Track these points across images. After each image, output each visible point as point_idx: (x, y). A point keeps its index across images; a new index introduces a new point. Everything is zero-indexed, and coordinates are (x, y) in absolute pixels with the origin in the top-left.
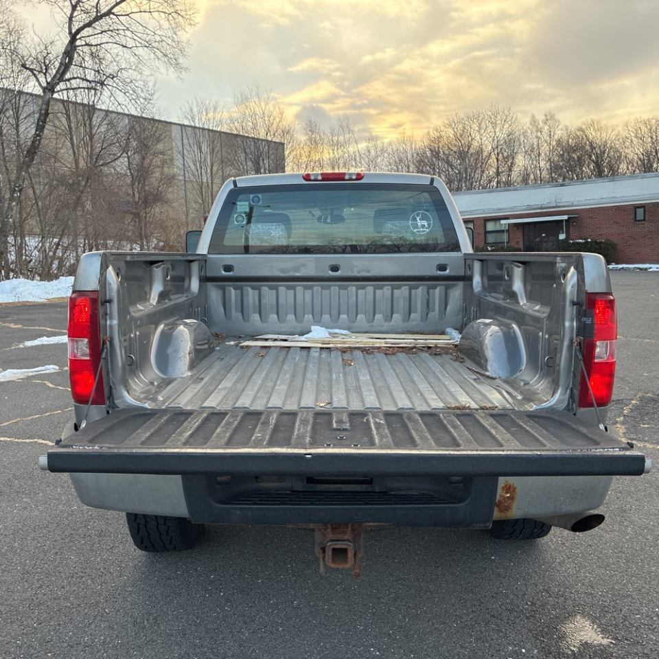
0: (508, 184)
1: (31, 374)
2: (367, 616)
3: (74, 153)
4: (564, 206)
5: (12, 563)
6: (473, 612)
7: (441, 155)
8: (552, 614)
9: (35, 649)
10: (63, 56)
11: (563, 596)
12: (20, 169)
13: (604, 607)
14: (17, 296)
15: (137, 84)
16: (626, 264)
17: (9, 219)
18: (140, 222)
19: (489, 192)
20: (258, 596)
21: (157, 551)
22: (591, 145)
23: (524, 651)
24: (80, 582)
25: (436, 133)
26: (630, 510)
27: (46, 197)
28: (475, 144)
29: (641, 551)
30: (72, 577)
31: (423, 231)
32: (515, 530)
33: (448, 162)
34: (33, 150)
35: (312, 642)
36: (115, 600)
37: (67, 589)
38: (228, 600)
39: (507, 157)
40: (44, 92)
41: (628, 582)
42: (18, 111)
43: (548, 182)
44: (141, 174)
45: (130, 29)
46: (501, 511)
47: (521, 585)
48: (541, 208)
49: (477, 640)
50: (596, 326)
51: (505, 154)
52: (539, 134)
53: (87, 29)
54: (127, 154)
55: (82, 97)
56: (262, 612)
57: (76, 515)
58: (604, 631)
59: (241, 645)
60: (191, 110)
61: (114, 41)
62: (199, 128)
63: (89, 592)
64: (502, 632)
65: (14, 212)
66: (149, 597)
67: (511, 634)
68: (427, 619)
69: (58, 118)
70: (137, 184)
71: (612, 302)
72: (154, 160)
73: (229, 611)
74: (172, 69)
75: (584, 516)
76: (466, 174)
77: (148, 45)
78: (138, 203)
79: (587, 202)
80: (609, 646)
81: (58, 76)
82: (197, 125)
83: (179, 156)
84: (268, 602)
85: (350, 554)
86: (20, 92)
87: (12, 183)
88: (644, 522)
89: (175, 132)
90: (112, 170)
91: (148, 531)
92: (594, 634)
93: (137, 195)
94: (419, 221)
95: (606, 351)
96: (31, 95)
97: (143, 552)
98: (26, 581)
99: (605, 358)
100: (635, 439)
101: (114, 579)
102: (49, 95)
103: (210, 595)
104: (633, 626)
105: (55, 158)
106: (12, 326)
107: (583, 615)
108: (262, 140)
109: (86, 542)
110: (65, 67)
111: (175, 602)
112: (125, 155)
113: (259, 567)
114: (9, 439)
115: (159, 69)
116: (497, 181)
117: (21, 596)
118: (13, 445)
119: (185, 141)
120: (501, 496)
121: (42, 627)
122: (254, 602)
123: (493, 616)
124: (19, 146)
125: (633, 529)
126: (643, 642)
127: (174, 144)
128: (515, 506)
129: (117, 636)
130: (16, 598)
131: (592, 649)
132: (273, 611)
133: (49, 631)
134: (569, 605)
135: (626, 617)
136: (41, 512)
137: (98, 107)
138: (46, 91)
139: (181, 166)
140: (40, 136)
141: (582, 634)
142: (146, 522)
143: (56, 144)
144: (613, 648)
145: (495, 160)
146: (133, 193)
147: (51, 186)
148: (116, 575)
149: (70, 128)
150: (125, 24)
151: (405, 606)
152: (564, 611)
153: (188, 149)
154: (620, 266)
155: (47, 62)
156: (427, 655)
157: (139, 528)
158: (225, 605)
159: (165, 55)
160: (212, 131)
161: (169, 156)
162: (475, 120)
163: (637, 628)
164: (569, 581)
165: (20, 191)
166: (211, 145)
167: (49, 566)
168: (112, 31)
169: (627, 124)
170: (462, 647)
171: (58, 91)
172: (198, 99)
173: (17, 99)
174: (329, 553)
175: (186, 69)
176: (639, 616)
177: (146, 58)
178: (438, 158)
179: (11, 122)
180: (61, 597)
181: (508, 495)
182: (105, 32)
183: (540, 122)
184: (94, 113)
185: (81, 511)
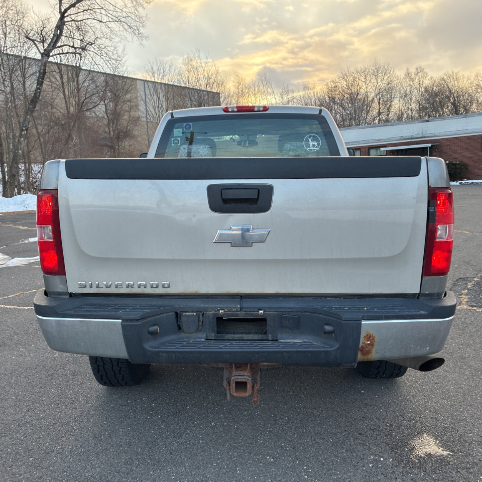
0: (387, 121)
1: (32, 261)
2: (266, 433)
3: (66, 102)
4: (428, 137)
5: (9, 394)
6: (345, 431)
7: (336, 100)
8: (405, 433)
9: (21, 455)
10: (55, 30)
11: (414, 420)
12: (26, 113)
13: (445, 428)
14: (26, 206)
15: (109, 49)
16: (475, 180)
17: (19, 150)
18: (114, 152)
19: (372, 127)
20: (186, 418)
21: (113, 385)
22: (450, 91)
23: (382, 459)
24: (56, 408)
25: (332, 84)
26: (469, 357)
27: (46, 134)
28: (362, 91)
29: (476, 387)
30: (52, 404)
31: (314, 150)
32: (379, 372)
33: (342, 106)
34: (35, 100)
35: (224, 452)
36: (81, 420)
37: (48, 412)
38: (163, 421)
39: (386, 102)
40: (42, 56)
41: (464, 409)
42: (24, 71)
43: (417, 119)
44: (114, 116)
45: (104, 8)
46: (363, 354)
47: (383, 411)
48: (411, 138)
49: (347, 451)
50: (437, 214)
51: (385, 99)
52: (411, 83)
53: (72, 8)
54: (104, 102)
55: (71, 60)
56: (188, 429)
57: (57, 360)
58: (444, 445)
59: (171, 453)
60: (152, 69)
61: (93, 17)
62: (158, 83)
63: (63, 415)
64: (366, 445)
65: (23, 145)
66: (107, 418)
67: (373, 447)
68: (310, 436)
69: (54, 76)
70: (111, 124)
71: (450, 195)
72: (124, 107)
73: (164, 429)
74: (135, 38)
75: (429, 359)
76: (355, 114)
77: (118, 20)
78: (113, 138)
79: (446, 133)
80: (448, 457)
81: (52, 44)
82: (156, 81)
83: (142, 102)
84: (193, 423)
85: (249, 386)
86: (26, 58)
87: (21, 125)
88: (479, 366)
89: (140, 86)
90: (93, 114)
91: (105, 371)
92: (436, 448)
93: (112, 133)
94: (310, 142)
95: (446, 233)
96: (34, 59)
97: (104, 387)
98: (18, 407)
99: (445, 239)
100: (475, 306)
101: (81, 405)
102: (45, 58)
103: (151, 418)
104: (467, 442)
105: (51, 105)
106: (21, 227)
107: (429, 433)
108: (204, 91)
109: (63, 379)
110: (57, 38)
111: (125, 422)
112: (102, 103)
113: (188, 398)
114: (12, 307)
115: (127, 38)
116: (379, 119)
117: (13, 417)
118: (16, 311)
119: (147, 92)
120: (363, 343)
121: (27, 439)
122: (183, 423)
123: (361, 434)
124: (26, 97)
125: (469, 371)
126: (473, 454)
127: (139, 94)
128: (374, 350)
129: (81, 446)
130: (10, 419)
131: (434, 458)
132: (196, 429)
133: (32, 442)
134: (418, 426)
135: (461, 435)
136: (32, 358)
137: (83, 68)
138: (44, 55)
139: (145, 111)
140: (40, 89)
141: (427, 447)
142: (104, 364)
143: (52, 95)
144: (450, 458)
145: (378, 104)
146: (109, 131)
147: (49, 126)
148: (84, 403)
149: (63, 83)
150: (100, 5)
151: (294, 426)
152: (414, 431)
153: (150, 97)
154: (471, 181)
155: (44, 34)
156: (309, 461)
157: (99, 368)
158: (162, 425)
159: (130, 27)
160: (168, 85)
161: (135, 102)
162: (362, 74)
163: (469, 444)
164: (419, 409)
165: (27, 130)
166: (167, 95)
167: (35, 396)
168: (90, 10)
169: (477, 75)
170: (335, 456)
171: (53, 56)
172: (158, 60)
173: (24, 62)
174: (233, 385)
175: (147, 38)
176: (471, 435)
177: (117, 30)
178: (334, 102)
179: (20, 80)
180: (42, 418)
181: (369, 342)
182: (86, 10)
183: (413, 74)
184: (80, 72)
185: (61, 357)
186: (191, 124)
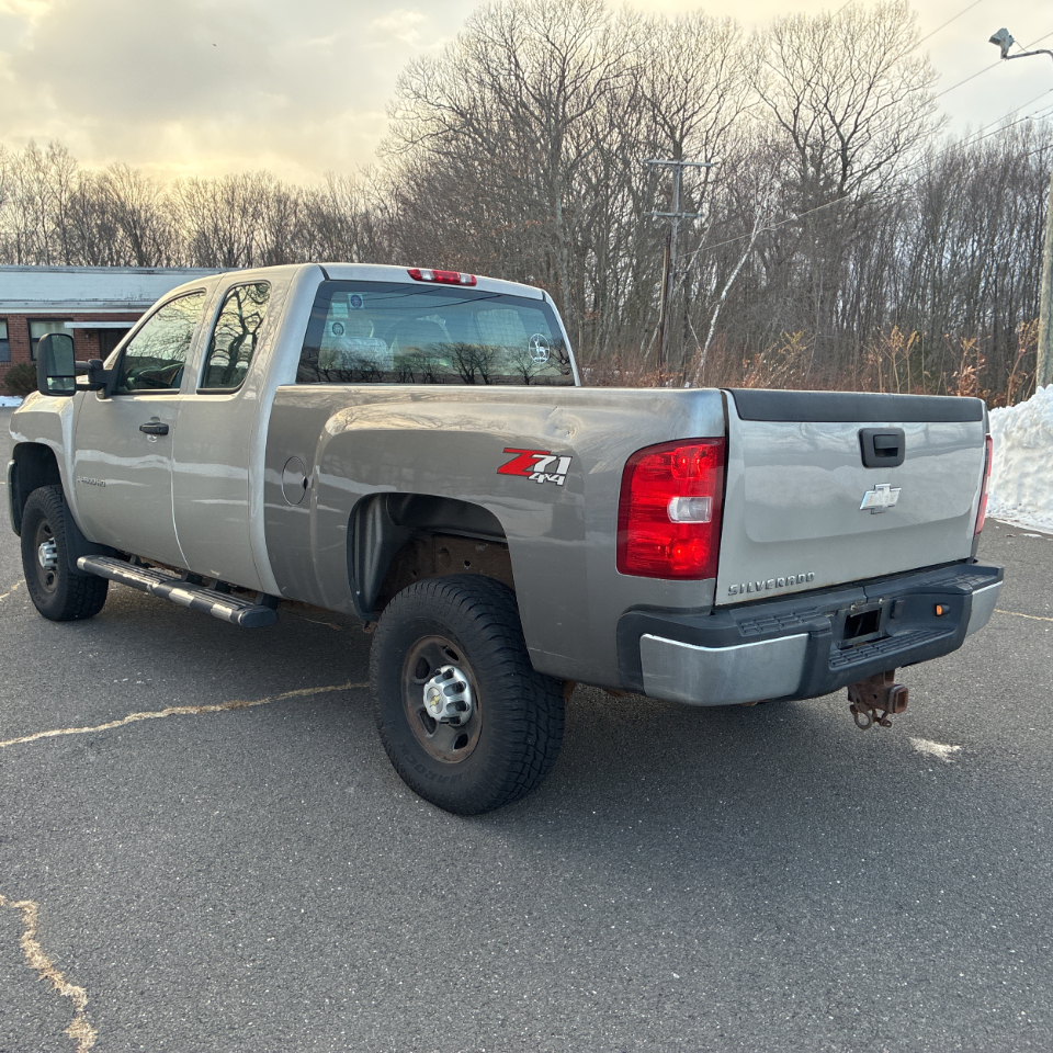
22: (124, 208)
92: (941, 746)
141: (936, 748)
183: (43, 156)
186: (360, 295)
